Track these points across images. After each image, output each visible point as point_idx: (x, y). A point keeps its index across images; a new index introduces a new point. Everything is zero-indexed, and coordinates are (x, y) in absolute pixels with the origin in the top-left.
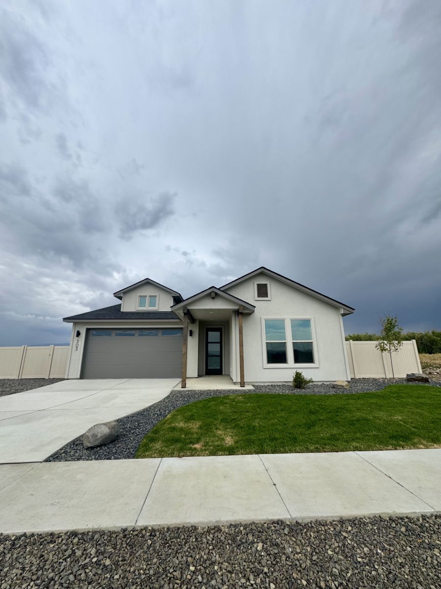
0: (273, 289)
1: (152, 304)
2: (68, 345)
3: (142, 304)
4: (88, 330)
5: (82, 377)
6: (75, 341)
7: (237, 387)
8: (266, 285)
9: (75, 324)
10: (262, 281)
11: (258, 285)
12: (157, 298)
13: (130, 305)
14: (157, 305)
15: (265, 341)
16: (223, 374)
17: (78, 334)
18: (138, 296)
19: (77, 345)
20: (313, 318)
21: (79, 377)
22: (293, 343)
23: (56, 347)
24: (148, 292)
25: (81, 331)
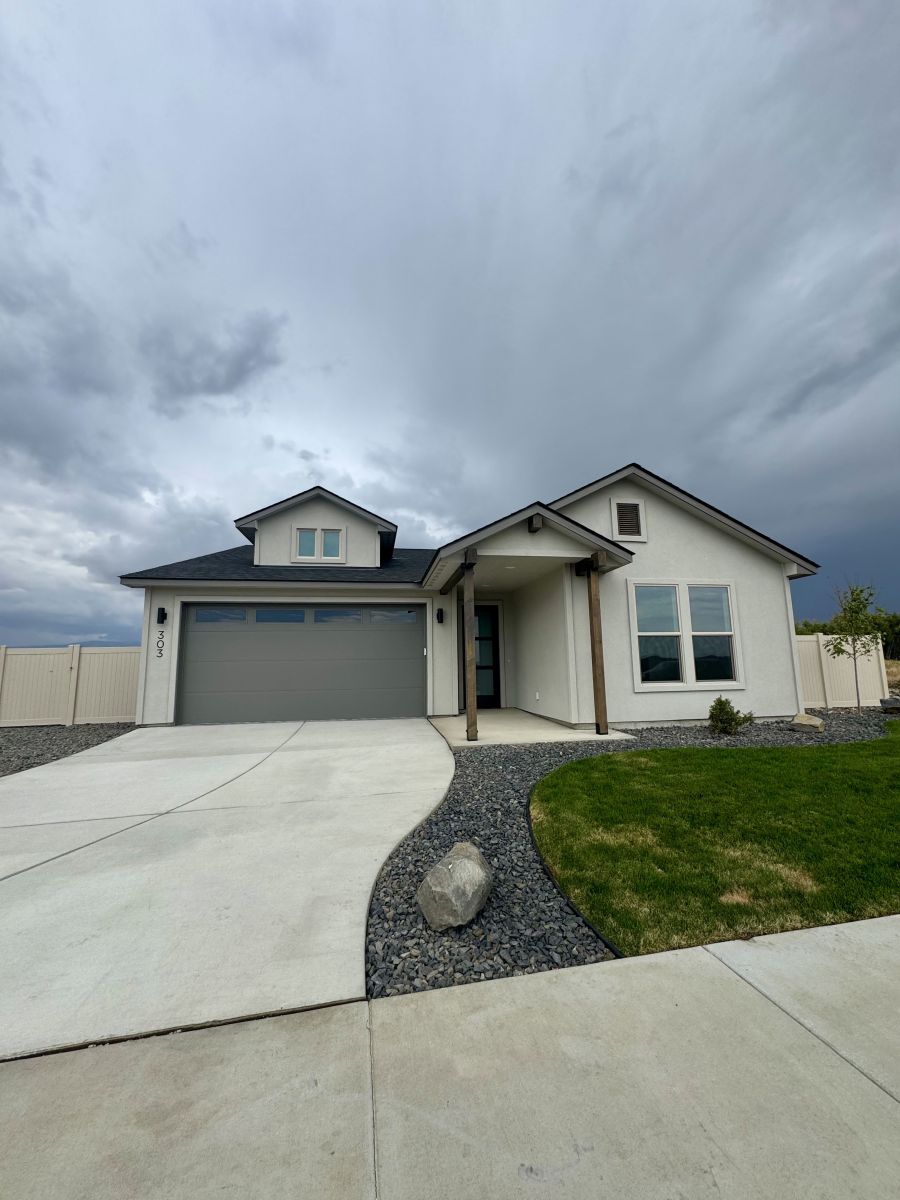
0: (650, 517)
1: (330, 550)
2: (138, 644)
3: (306, 548)
4: (185, 606)
5: (179, 720)
6: (155, 636)
7: (591, 736)
8: (635, 507)
9: (151, 591)
10: (629, 498)
11: (620, 506)
12: (342, 535)
13: (276, 550)
14: (342, 551)
15: (636, 634)
16: (503, 705)
17: (162, 617)
18: (294, 530)
19: (160, 644)
20: (733, 586)
21: (171, 719)
22: (693, 636)
23: (85, 650)
24: (320, 520)
25: (168, 610)
